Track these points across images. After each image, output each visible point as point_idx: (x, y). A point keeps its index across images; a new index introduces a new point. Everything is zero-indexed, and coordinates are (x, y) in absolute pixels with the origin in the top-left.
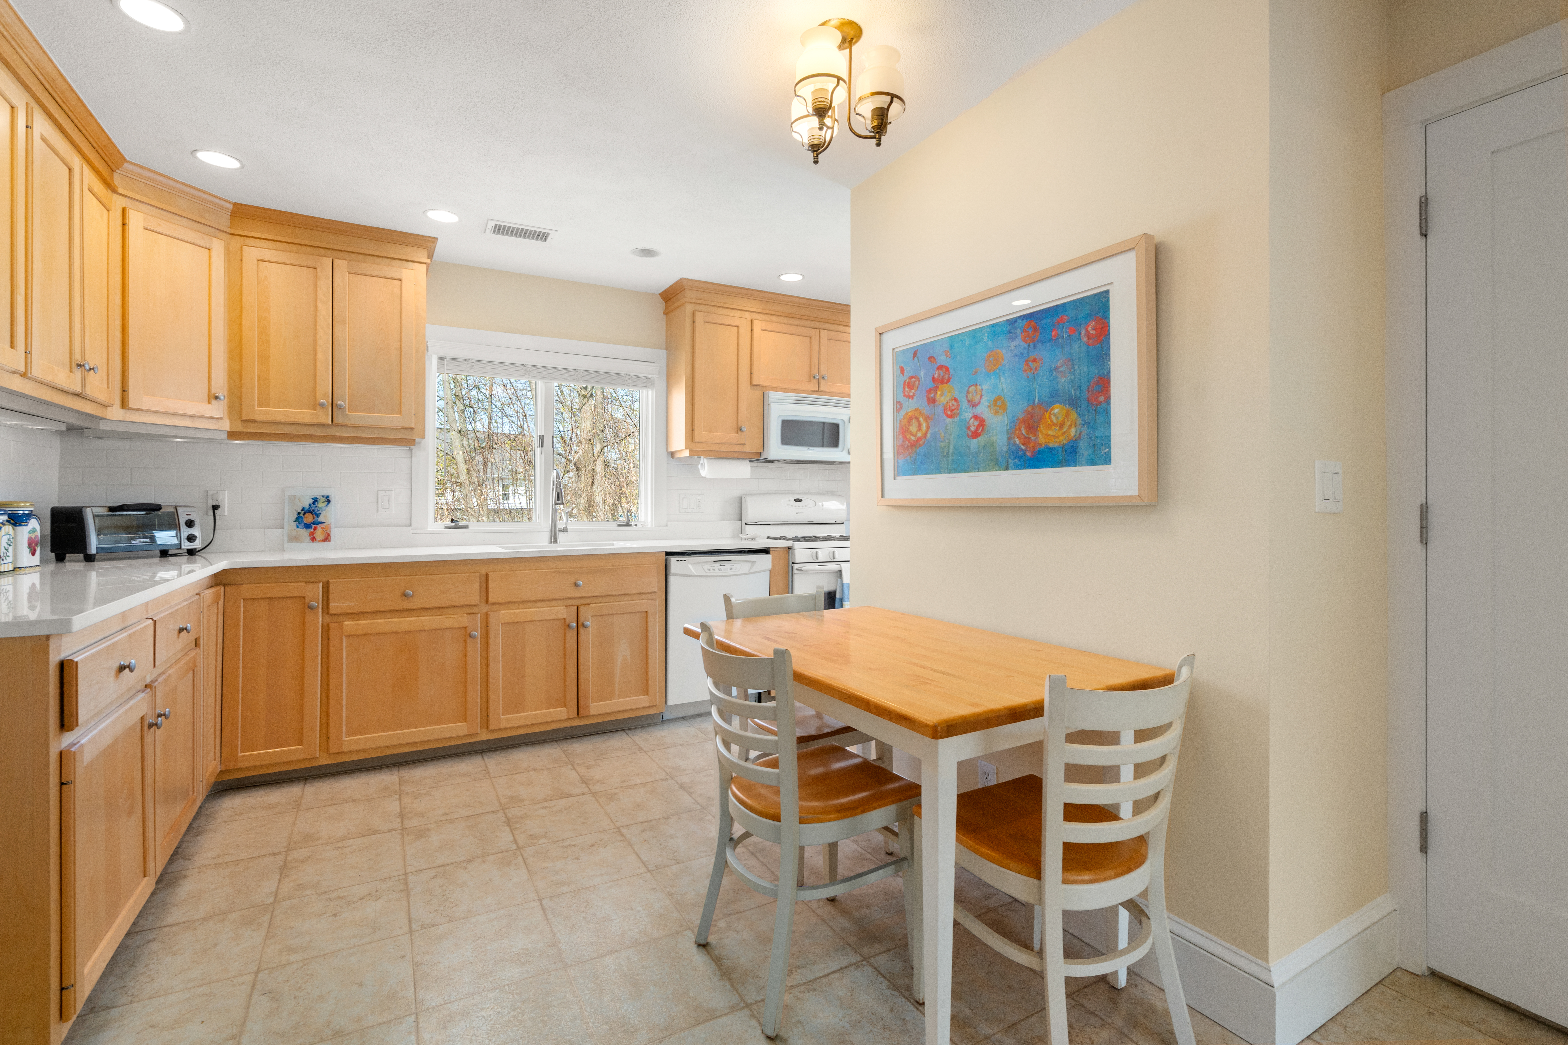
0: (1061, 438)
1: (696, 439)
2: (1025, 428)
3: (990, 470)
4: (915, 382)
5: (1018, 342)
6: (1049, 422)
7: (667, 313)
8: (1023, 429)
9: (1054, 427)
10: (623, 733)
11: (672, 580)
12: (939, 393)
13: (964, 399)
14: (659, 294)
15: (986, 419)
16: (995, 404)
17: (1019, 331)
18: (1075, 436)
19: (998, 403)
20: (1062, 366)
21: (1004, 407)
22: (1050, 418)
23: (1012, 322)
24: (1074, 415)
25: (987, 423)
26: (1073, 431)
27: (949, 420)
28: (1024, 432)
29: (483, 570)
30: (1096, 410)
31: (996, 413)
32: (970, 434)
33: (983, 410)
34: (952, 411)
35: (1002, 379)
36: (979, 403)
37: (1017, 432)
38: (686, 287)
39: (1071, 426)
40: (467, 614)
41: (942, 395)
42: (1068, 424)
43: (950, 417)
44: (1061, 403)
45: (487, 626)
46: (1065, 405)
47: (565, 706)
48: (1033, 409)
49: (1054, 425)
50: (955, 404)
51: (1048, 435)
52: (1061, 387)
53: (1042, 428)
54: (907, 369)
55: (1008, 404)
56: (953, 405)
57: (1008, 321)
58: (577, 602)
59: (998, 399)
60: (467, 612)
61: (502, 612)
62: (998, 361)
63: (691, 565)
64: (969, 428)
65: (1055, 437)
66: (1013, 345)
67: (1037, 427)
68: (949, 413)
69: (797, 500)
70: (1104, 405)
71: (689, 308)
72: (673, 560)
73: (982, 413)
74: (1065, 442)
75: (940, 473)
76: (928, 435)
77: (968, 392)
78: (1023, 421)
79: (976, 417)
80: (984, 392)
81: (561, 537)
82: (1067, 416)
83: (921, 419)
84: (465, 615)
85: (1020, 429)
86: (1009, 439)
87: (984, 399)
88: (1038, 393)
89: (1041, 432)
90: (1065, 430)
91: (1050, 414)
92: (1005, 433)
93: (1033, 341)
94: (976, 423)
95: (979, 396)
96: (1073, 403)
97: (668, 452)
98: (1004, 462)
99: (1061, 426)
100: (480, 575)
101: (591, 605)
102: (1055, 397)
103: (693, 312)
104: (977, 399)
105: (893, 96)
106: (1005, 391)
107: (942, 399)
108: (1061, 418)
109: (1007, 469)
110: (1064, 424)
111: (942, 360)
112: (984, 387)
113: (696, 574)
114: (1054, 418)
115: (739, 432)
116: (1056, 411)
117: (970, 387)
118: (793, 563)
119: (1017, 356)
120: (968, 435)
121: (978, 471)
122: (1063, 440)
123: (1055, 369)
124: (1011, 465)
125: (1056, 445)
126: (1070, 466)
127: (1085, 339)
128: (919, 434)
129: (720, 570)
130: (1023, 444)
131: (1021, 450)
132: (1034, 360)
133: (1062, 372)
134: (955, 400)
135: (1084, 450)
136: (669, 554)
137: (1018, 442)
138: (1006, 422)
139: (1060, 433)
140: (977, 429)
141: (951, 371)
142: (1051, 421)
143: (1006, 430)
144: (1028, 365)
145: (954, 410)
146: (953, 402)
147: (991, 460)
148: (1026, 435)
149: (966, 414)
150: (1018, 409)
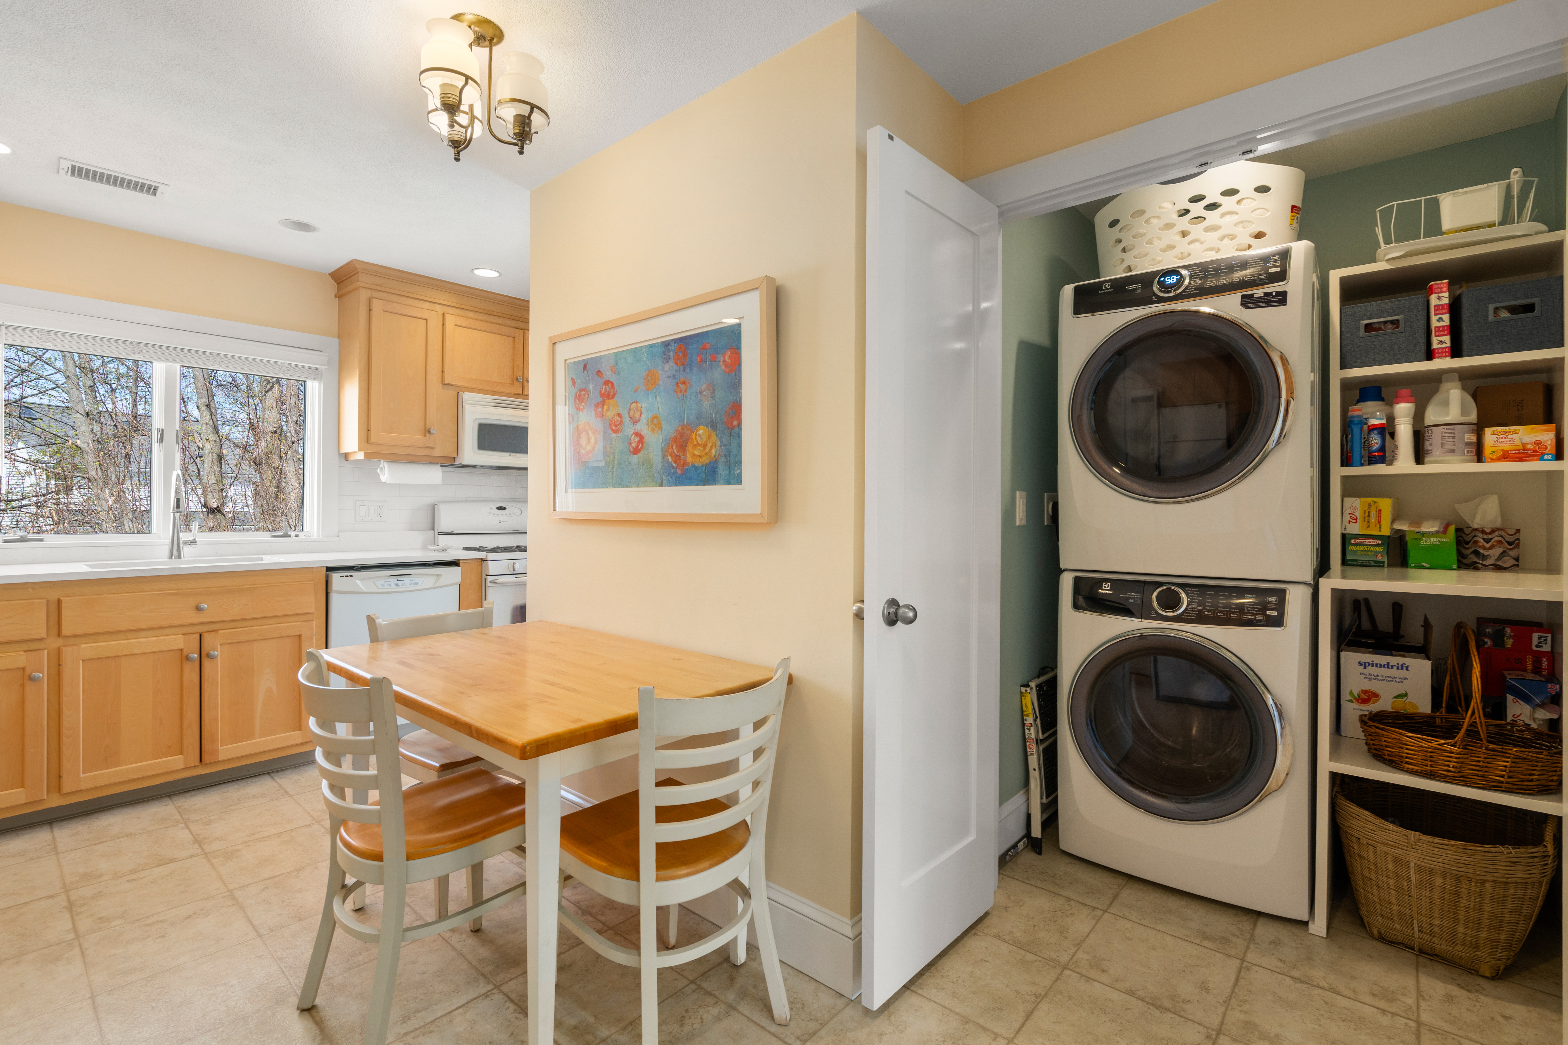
0: (704, 458)
1: (373, 439)
2: (677, 446)
3: (648, 486)
4: (585, 395)
5: (671, 363)
6: (695, 443)
7: (339, 296)
8: (674, 447)
9: (699, 448)
10: (267, 777)
11: (334, 598)
12: (605, 407)
13: (627, 416)
14: (330, 274)
15: (645, 436)
16: (652, 422)
17: (671, 354)
18: (715, 456)
19: (655, 422)
20: (705, 390)
21: (659, 426)
22: (696, 439)
23: (666, 344)
24: (714, 437)
25: (645, 440)
26: (713, 452)
27: (614, 435)
28: (675, 451)
29: (53, 596)
30: (731, 433)
31: (653, 430)
32: (632, 450)
33: (642, 427)
34: (616, 426)
35: (658, 398)
36: (639, 420)
37: (670, 450)
38: (359, 270)
39: (712, 446)
40: (25, 651)
41: (608, 410)
42: (709, 445)
43: (615, 432)
44: (705, 425)
45: (60, 665)
46: (708, 427)
47: (181, 753)
48: (682, 429)
49: (699, 445)
50: (619, 419)
51: (694, 455)
52: (705, 410)
53: (690, 447)
54: (578, 381)
55: (663, 422)
56: (617, 420)
57: (663, 342)
58: (200, 629)
59: (655, 417)
60: (26, 649)
61: (83, 645)
62: (655, 381)
63: (359, 580)
64: (630, 444)
65: (700, 456)
66: (667, 367)
67: (686, 446)
68: (614, 428)
69: (500, 508)
70: (737, 429)
71: (364, 295)
72: (335, 576)
73: (641, 430)
74: (707, 461)
75: (607, 487)
76: (596, 449)
77: (630, 409)
78: (675, 440)
79: (637, 434)
80: (643, 410)
81: (186, 550)
82: (709, 437)
83: (590, 432)
84: (23, 653)
85: (672, 448)
86: (664, 456)
87: (643, 416)
88: (687, 414)
89: (689, 451)
90: (707, 450)
91: (696, 435)
92: (660, 450)
93: (683, 364)
94: (637, 439)
95: (639, 413)
96: (713, 425)
97: (340, 454)
98: (659, 478)
99: (705, 446)
100: (48, 601)
101: (220, 631)
102: (700, 419)
103: (370, 299)
104: (637, 416)
105: (533, 107)
106: (660, 410)
107: (608, 413)
108: (704, 439)
109: (661, 485)
110: (706, 445)
111: (608, 375)
112: (644, 405)
113: (366, 591)
114: (699, 439)
115: (428, 435)
116: (701, 432)
117: (631, 404)
118: (487, 575)
119: (670, 377)
120: (630, 450)
121: (638, 487)
122: (706, 460)
123: (700, 392)
124: (665, 482)
125: (700, 465)
126: (711, 485)
127: (723, 367)
128: (588, 448)
129: (397, 585)
130: (675, 463)
131: (673, 467)
132: (684, 383)
133: (705, 396)
134: (620, 415)
135: (722, 471)
136: (330, 569)
137: (670, 460)
138: (661, 440)
139: (703, 454)
140: (638, 446)
141: (616, 386)
142: (697, 442)
143: (660, 447)
144: (678, 387)
145: (618, 425)
146: (618, 418)
147: (649, 476)
148: (677, 454)
149: (629, 430)
150: (670, 428)
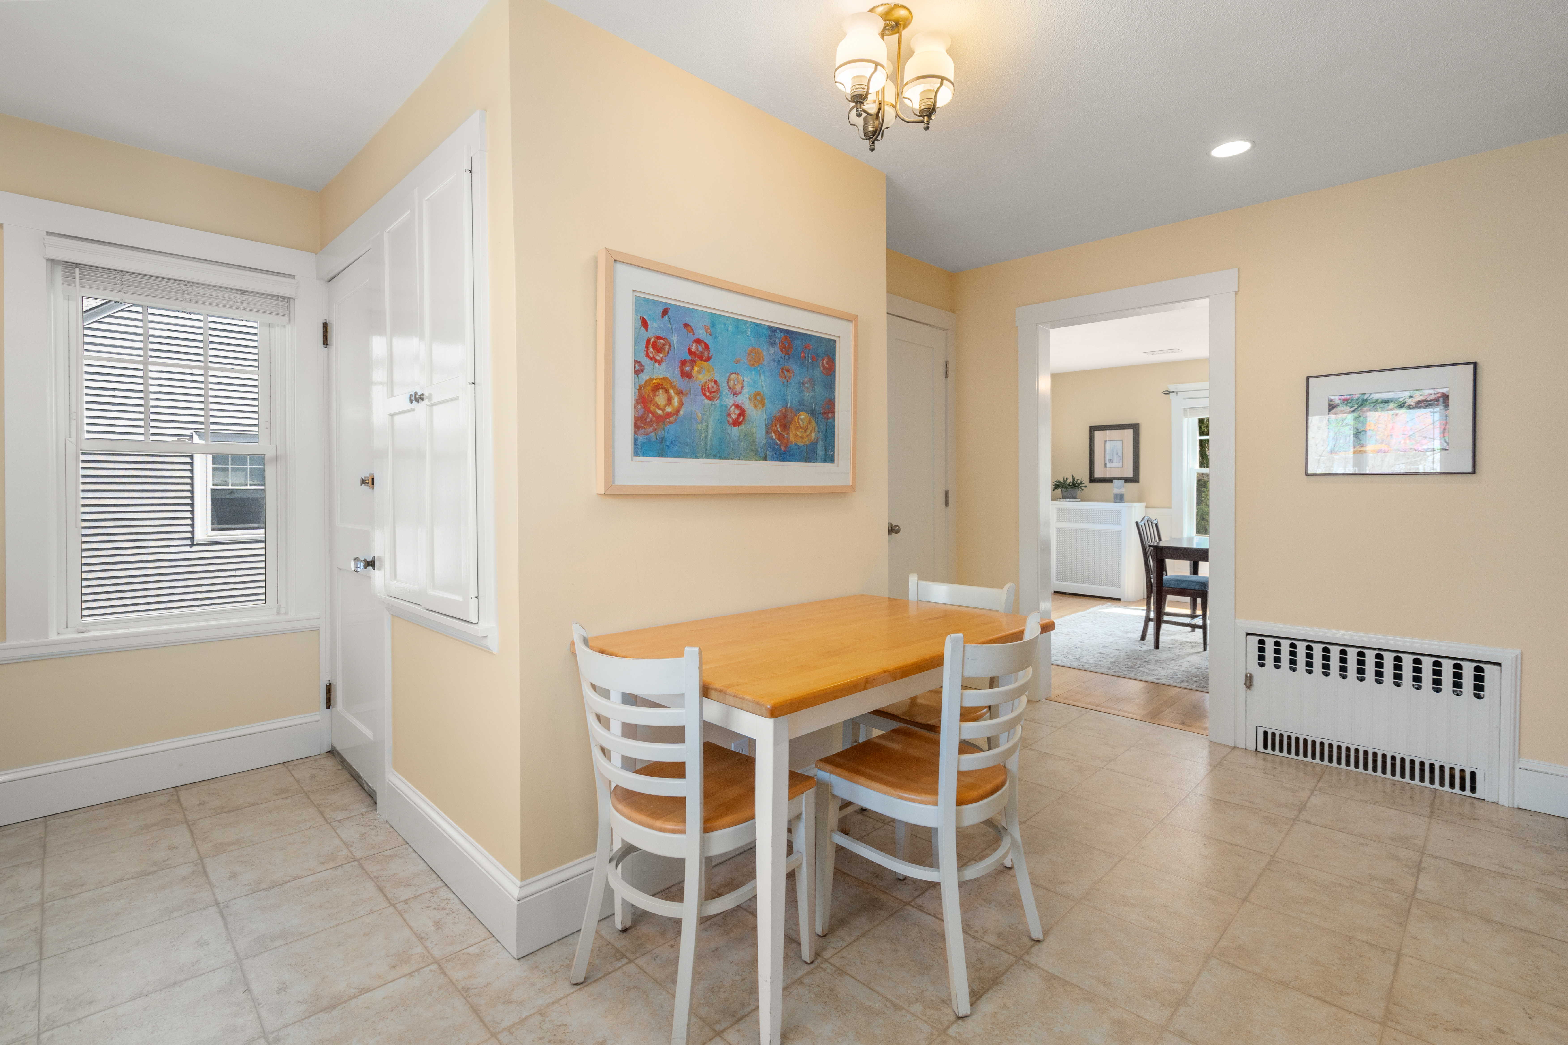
0: (805, 440)
2: (780, 426)
3: (750, 460)
4: (664, 345)
5: (776, 349)
6: (798, 425)
8: (778, 426)
9: (801, 430)
12: (696, 369)
13: (726, 384)
15: (746, 410)
16: (755, 398)
17: (777, 341)
18: (814, 439)
19: (758, 398)
20: (807, 383)
21: (762, 403)
22: (798, 422)
23: (773, 330)
24: (813, 424)
25: (747, 414)
26: (813, 435)
27: (707, 401)
28: (779, 429)
30: (827, 423)
31: (756, 406)
32: (731, 421)
33: (744, 400)
34: (711, 393)
35: (762, 377)
36: (740, 393)
37: (774, 428)
39: (812, 431)
41: (699, 372)
42: (810, 429)
43: (710, 398)
44: (806, 412)
46: (808, 414)
48: (786, 411)
49: (801, 428)
50: (715, 386)
51: (797, 436)
52: (806, 399)
53: (792, 428)
54: (652, 325)
55: (767, 401)
56: (713, 387)
57: (769, 327)
59: (757, 394)
62: (759, 359)
64: (729, 415)
65: (802, 437)
66: (772, 351)
67: (789, 427)
68: (708, 394)
70: (831, 420)
73: (743, 404)
74: (808, 442)
75: (697, 457)
76: (681, 413)
77: (729, 379)
78: (778, 420)
79: (737, 406)
80: (745, 384)
82: (810, 422)
83: (671, 391)
85: (776, 426)
86: (767, 433)
87: (745, 390)
88: (791, 399)
89: (792, 431)
90: (808, 433)
91: (798, 419)
92: (764, 426)
93: (788, 354)
94: (737, 412)
95: (740, 386)
96: (813, 413)
98: (763, 453)
99: (806, 430)
102: (802, 406)
104: (738, 388)
106: (764, 388)
107: (700, 376)
108: (806, 423)
109: (765, 459)
110: (807, 429)
111: (701, 334)
112: (746, 379)
114: (801, 423)
116: (802, 417)
117: (731, 374)
119: (775, 361)
120: (728, 421)
121: (739, 460)
122: (807, 441)
123: (803, 383)
124: (769, 457)
125: (802, 444)
126: (811, 462)
127: (822, 369)
128: (669, 409)
130: (779, 440)
131: (777, 444)
132: (788, 371)
133: (806, 387)
134: (715, 382)
135: (820, 451)
137: (774, 437)
138: (765, 417)
139: (805, 436)
140: (738, 418)
141: (711, 349)
142: (799, 425)
143: (764, 424)
144: (783, 373)
145: (713, 392)
146: (713, 384)
147: (751, 450)
148: (781, 432)
149: (727, 400)
150: (774, 408)
